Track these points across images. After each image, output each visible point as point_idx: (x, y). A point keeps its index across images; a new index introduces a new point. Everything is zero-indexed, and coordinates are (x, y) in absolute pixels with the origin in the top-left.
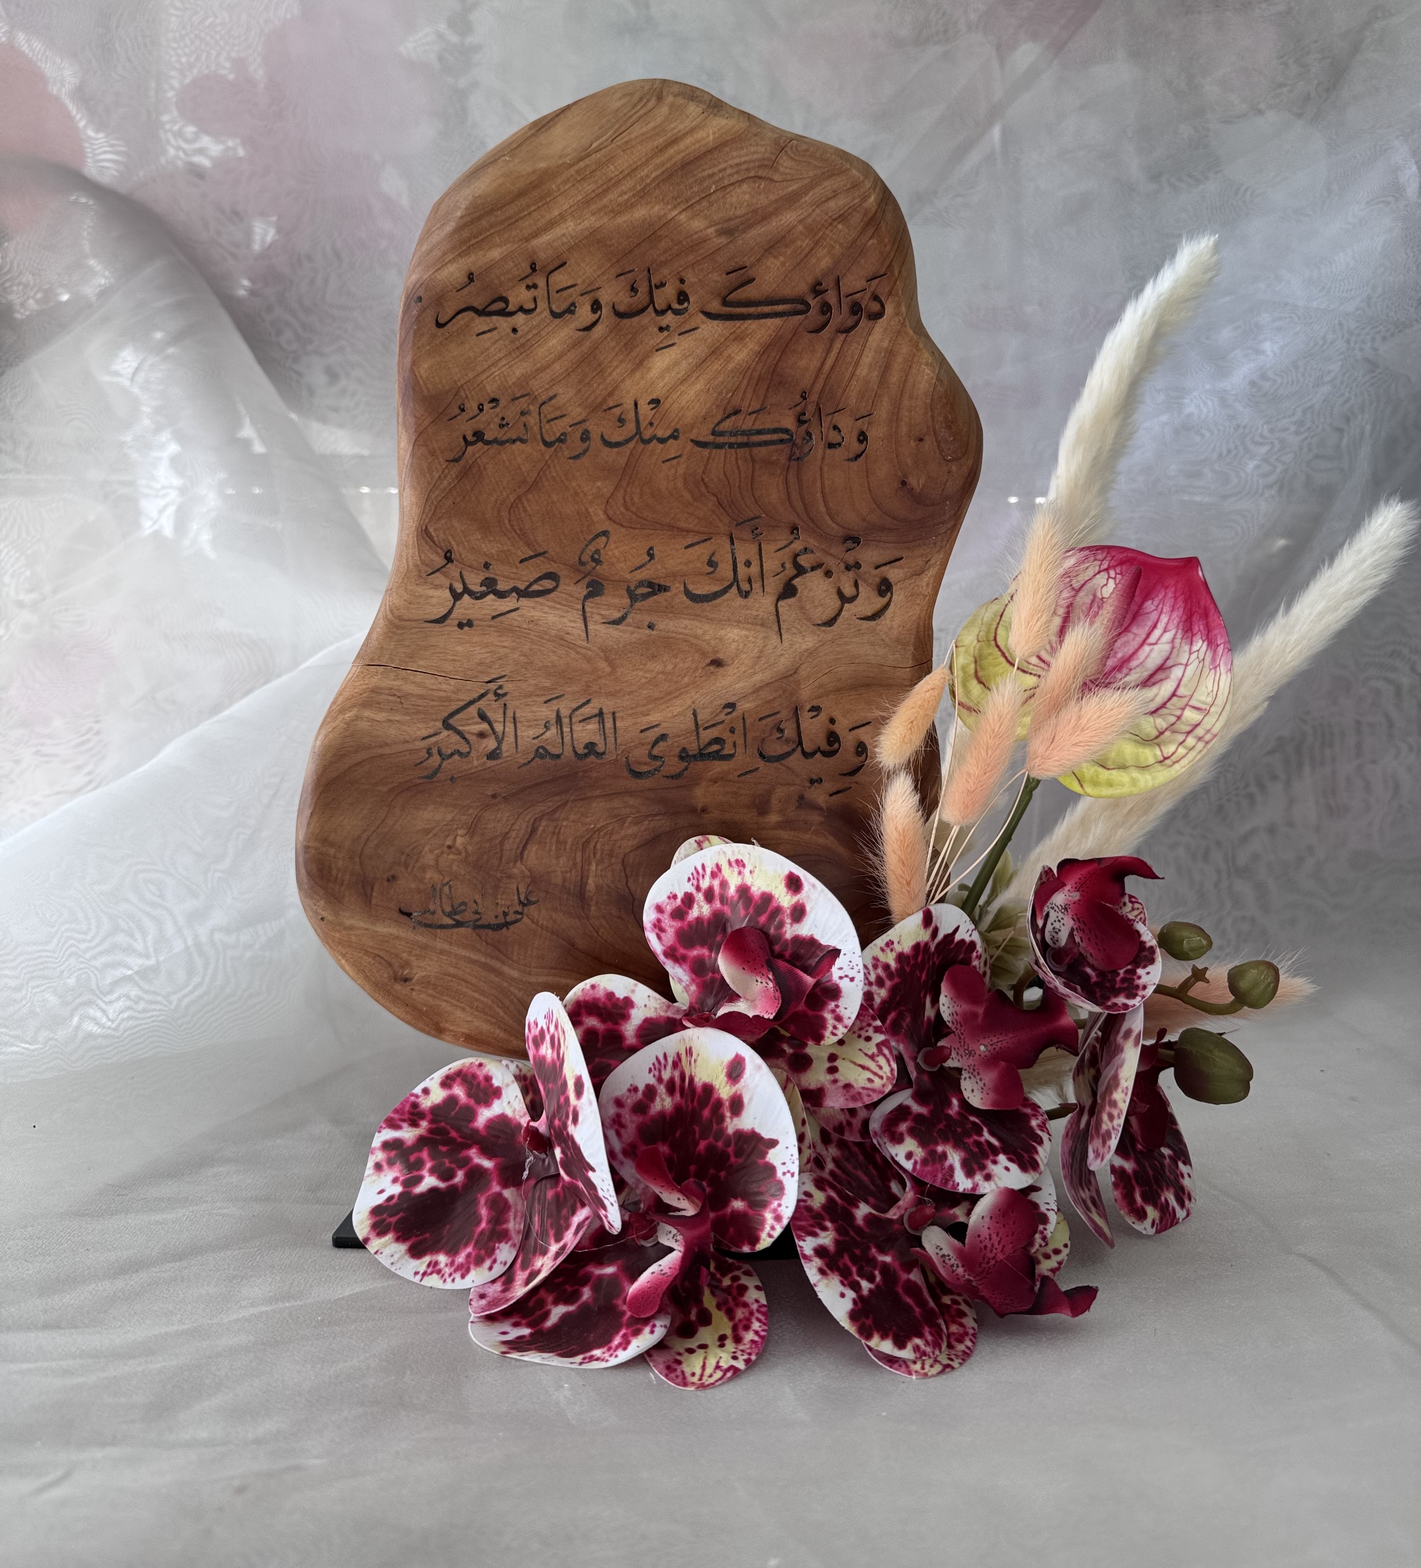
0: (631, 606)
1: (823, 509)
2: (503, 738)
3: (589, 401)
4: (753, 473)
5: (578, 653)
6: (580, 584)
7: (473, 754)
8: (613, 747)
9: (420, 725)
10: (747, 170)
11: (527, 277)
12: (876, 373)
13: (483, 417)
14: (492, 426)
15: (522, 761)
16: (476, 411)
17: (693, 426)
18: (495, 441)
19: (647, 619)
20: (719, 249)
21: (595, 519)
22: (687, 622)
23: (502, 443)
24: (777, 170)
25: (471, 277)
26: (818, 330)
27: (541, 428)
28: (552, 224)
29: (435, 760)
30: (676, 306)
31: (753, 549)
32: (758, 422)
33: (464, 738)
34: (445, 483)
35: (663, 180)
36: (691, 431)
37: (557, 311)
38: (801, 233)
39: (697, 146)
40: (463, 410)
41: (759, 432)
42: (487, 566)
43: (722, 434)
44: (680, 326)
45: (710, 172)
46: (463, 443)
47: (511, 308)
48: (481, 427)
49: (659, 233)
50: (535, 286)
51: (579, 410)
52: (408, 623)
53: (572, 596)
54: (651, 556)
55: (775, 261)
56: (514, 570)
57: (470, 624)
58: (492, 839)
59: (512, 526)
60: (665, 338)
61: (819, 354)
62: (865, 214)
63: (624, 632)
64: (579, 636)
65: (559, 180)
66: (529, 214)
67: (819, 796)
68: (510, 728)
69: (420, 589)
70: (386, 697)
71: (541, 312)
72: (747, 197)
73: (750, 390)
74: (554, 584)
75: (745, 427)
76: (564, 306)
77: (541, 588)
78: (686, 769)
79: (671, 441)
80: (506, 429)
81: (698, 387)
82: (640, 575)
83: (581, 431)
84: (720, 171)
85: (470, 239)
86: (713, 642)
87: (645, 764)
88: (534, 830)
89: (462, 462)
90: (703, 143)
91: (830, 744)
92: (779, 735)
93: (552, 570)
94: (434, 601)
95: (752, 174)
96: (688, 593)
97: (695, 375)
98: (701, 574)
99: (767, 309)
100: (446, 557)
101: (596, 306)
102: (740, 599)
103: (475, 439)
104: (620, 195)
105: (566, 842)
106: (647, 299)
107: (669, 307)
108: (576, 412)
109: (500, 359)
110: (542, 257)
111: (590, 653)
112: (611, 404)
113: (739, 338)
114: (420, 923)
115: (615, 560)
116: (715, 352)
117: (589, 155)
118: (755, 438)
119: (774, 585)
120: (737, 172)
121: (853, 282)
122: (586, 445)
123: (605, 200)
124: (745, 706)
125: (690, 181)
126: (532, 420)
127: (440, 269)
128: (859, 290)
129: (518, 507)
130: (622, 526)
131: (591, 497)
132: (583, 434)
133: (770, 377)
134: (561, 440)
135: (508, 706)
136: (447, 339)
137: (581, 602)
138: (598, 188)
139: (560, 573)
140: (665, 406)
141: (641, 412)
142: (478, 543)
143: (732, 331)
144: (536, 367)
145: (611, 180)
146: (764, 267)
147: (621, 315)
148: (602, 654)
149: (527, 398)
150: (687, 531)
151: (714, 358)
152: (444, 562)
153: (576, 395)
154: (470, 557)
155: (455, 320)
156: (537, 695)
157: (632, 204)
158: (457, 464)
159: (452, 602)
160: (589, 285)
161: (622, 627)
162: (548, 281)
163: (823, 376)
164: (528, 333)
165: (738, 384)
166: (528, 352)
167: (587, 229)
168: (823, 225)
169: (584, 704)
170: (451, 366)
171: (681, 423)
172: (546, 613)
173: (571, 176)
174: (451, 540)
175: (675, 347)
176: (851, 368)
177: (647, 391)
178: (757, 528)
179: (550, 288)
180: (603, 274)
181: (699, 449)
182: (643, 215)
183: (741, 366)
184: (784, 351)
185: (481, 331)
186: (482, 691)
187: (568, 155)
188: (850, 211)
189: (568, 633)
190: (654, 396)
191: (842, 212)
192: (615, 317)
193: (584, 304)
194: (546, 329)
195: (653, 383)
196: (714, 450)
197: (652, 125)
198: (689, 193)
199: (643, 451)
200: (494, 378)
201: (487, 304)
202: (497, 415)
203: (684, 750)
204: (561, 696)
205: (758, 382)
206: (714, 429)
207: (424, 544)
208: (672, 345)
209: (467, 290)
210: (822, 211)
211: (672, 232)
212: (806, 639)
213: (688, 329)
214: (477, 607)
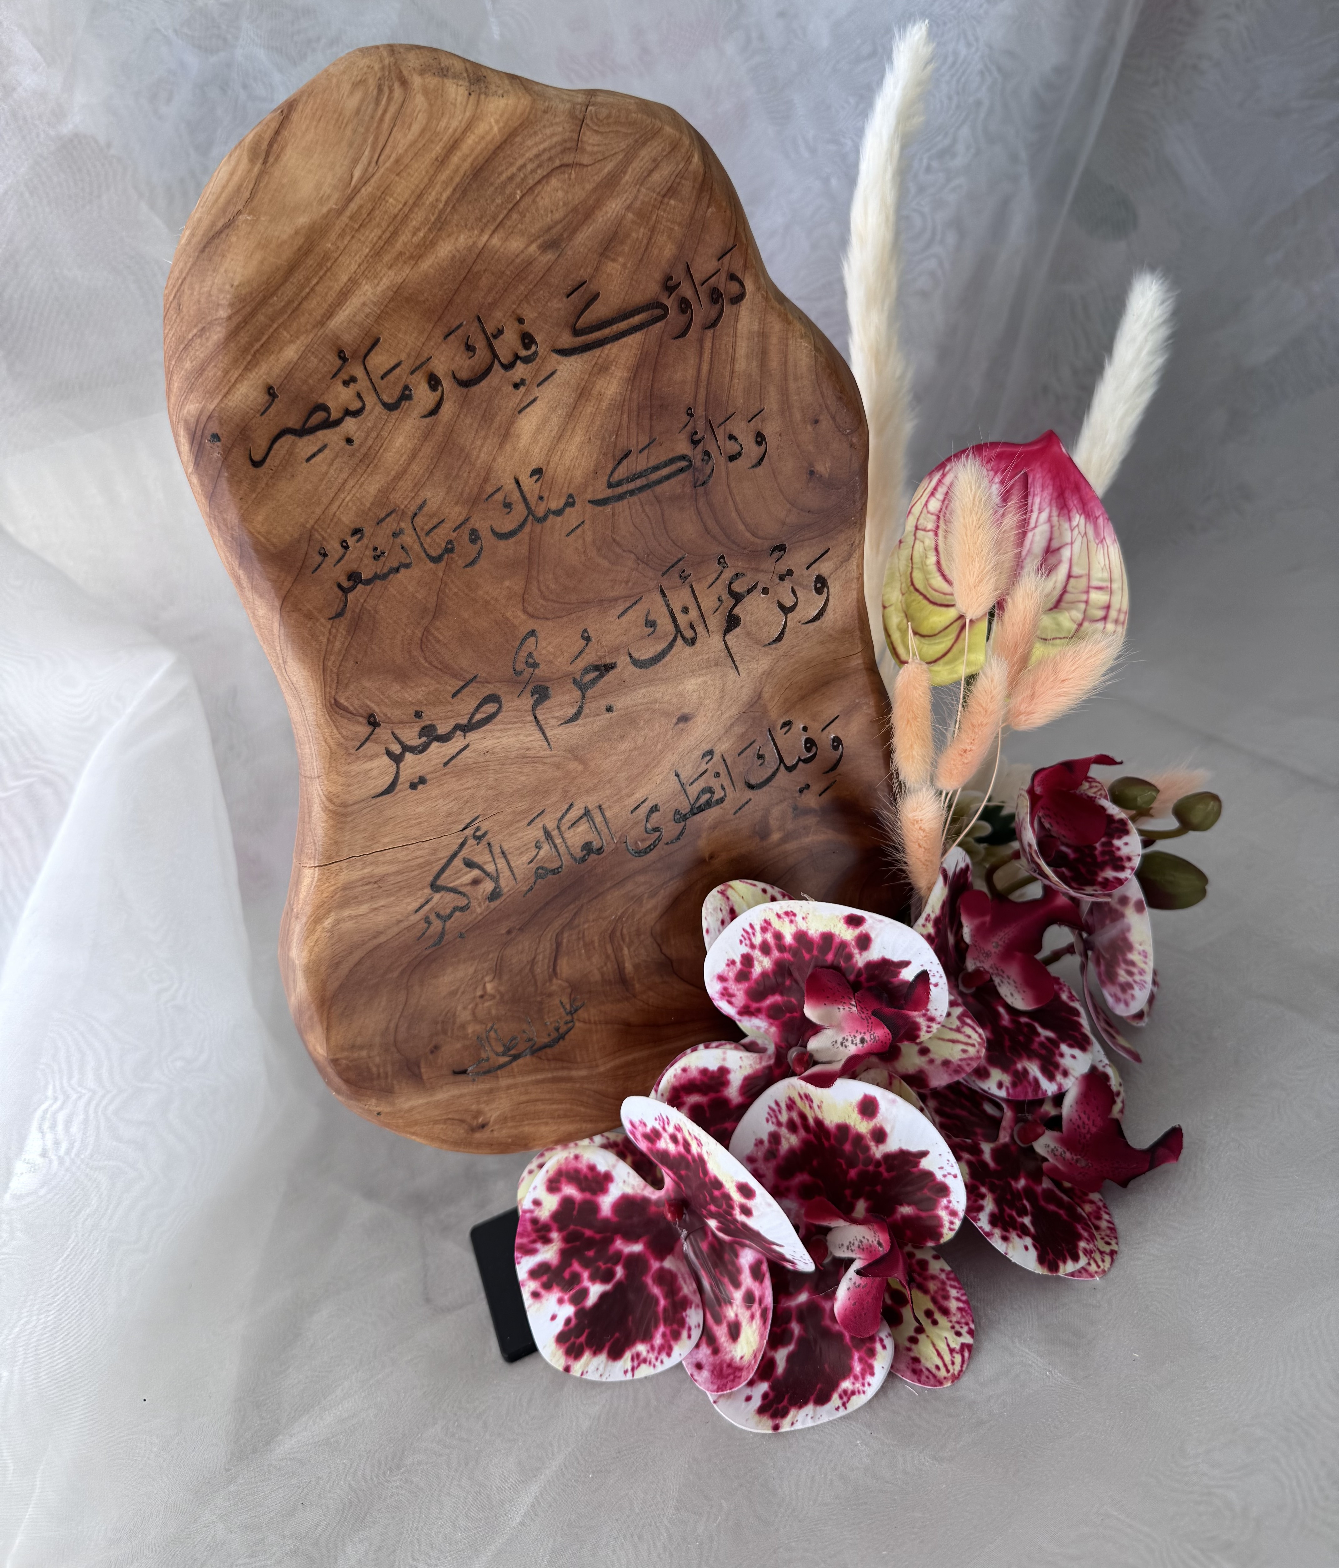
0: (584, 697)
1: (742, 527)
2: (498, 876)
3: (465, 496)
4: (663, 515)
5: (545, 764)
6: (524, 694)
7: (474, 903)
8: (609, 838)
9: (408, 900)
10: (550, 159)
11: (339, 370)
12: (754, 364)
13: (352, 555)
14: (366, 561)
15: (525, 889)
16: (341, 551)
17: (586, 486)
18: (376, 577)
19: (603, 703)
20: (549, 269)
21: (516, 622)
22: (643, 691)
23: (384, 577)
24: (583, 151)
25: (271, 392)
26: (683, 334)
27: (422, 544)
28: (344, 295)
29: (437, 925)
30: (523, 353)
31: (686, 593)
32: (652, 458)
33: (460, 893)
34: (338, 644)
35: (458, 200)
36: (585, 491)
37: (390, 401)
38: (633, 222)
39: (483, 144)
40: (325, 555)
41: (656, 468)
42: (418, 715)
43: (619, 484)
44: (535, 376)
45: (508, 173)
46: (340, 593)
47: (335, 415)
48: (354, 566)
49: (476, 269)
50: (353, 379)
51: (458, 509)
52: (358, 806)
53: (519, 711)
54: (588, 639)
55: (615, 265)
56: (450, 708)
57: (422, 780)
58: (521, 971)
59: (430, 663)
60: (524, 395)
61: (692, 361)
62: (695, 179)
63: (584, 725)
64: (540, 746)
65: (333, 236)
66: (312, 289)
67: (811, 800)
68: (501, 863)
69: (357, 767)
70: (360, 888)
71: (373, 409)
72: (560, 194)
73: (633, 425)
74: (496, 705)
75: (639, 469)
76: (397, 393)
77: (484, 716)
78: (684, 828)
79: (568, 510)
80: (382, 559)
81: (577, 439)
82: (581, 663)
83: (467, 532)
84: (520, 169)
85: (251, 344)
86: (674, 700)
87: (643, 840)
88: (559, 945)
89: (348, 614)
90: (489, 138)
91: (808, 749)
92: (761, 761)
93: (489, 692)
94: (375, 773)
95: (557, 163)
96: (635, 662)
97: (570, 426)
98: (643, 638)
99: (623, 325)
100: (370, 723)
101: (434, 382)
102: (688, 648)
103: (351, 583)
104: (414, 234)
105: (593, 942)
106: (489, 355)
107: (517, 357)
108: (456, 513)
109: (346, 481)
110: (348, 338)
111: (557, 759)
112: (490, 490)
113: (602, 369)
114: (478, 1074)
115: (551, 657)
116: (583, 393)
117: (356, 191)
118: (655, 476)
119: (716, 622)
120: (540, 166)
121: (704, 266)
122: (477, 547)
123: (399, 246)
124: (721, 748)
125: (489, 193)
126: (409, 539)
127: (228, 393)
128: (713, 272)
129: (428, 640)
130: (547, 619)
131: (503, 601)
132: (471, 534)
133: (649, 403)
134: (449, 549)
135: (492, 843)
136: (271, 478)
137: (531, 713)
138: (384, 232)
139: (499, 693)
140: (549, 473)
141: (525, 488)
142: (399, 694)
143: (593, 363)
144: (391, 477)
145: (396, 216)
146: (605, 276)
147: (465, 384)
148: (569, 755)
149: (393, 515)
150: (616, 599)
151: (583, 402)
152: (370, 728)
153: (448, 493)
154: (396, 713)
155: (272, 452)
156: (518, 821)
157: (431, 241)
158: (342, 619)
159: (395, 766)
160: (416, 358)
161: (580, 721)
162: (366, 369)
163: (703, 384)
164: (366, 439)
165: (618, 423)
166: (376, 461)
167: (388, 288)
168: (654, 206)
169: (568, 810)
170: (290, 508)
171: (573, 486)
172: (499, 738)
173: (346, 225)
174: (369, 703)
175: (538, 402)
176: (729, 366)
177: (524, 463)
178: (684, 571)
179: (372, 376)
180: (428, 338)
181: (601, 508)
182: (450, 252)
183: (616, 401)
184: (655, 370)
185: (309, 454)
186: (461, 841)
187: (329, 197)
188: (678, 180)
189: (528, 749)
190: (534, 466)
191: (669, 184)
192: (459, 388)
193: (419, 383)
194: (386, 428)
195: (527, 452)
196: (616, 504)
197: (416, 128)
198: (493, 208)
199: (542, 531)
200: (347, 505)
201: (304, 419)
202: (367, 547)
203: (677, 812)
204: (542, 812)
205: (639, 413)
206: (609, 481)
207: (339, 718)
208: (535, 400)
209: (272, 410)
210: (648, 189)
211: (489, 263)
212: (760, 662)
213: (546, 376)
214: (423, 760)
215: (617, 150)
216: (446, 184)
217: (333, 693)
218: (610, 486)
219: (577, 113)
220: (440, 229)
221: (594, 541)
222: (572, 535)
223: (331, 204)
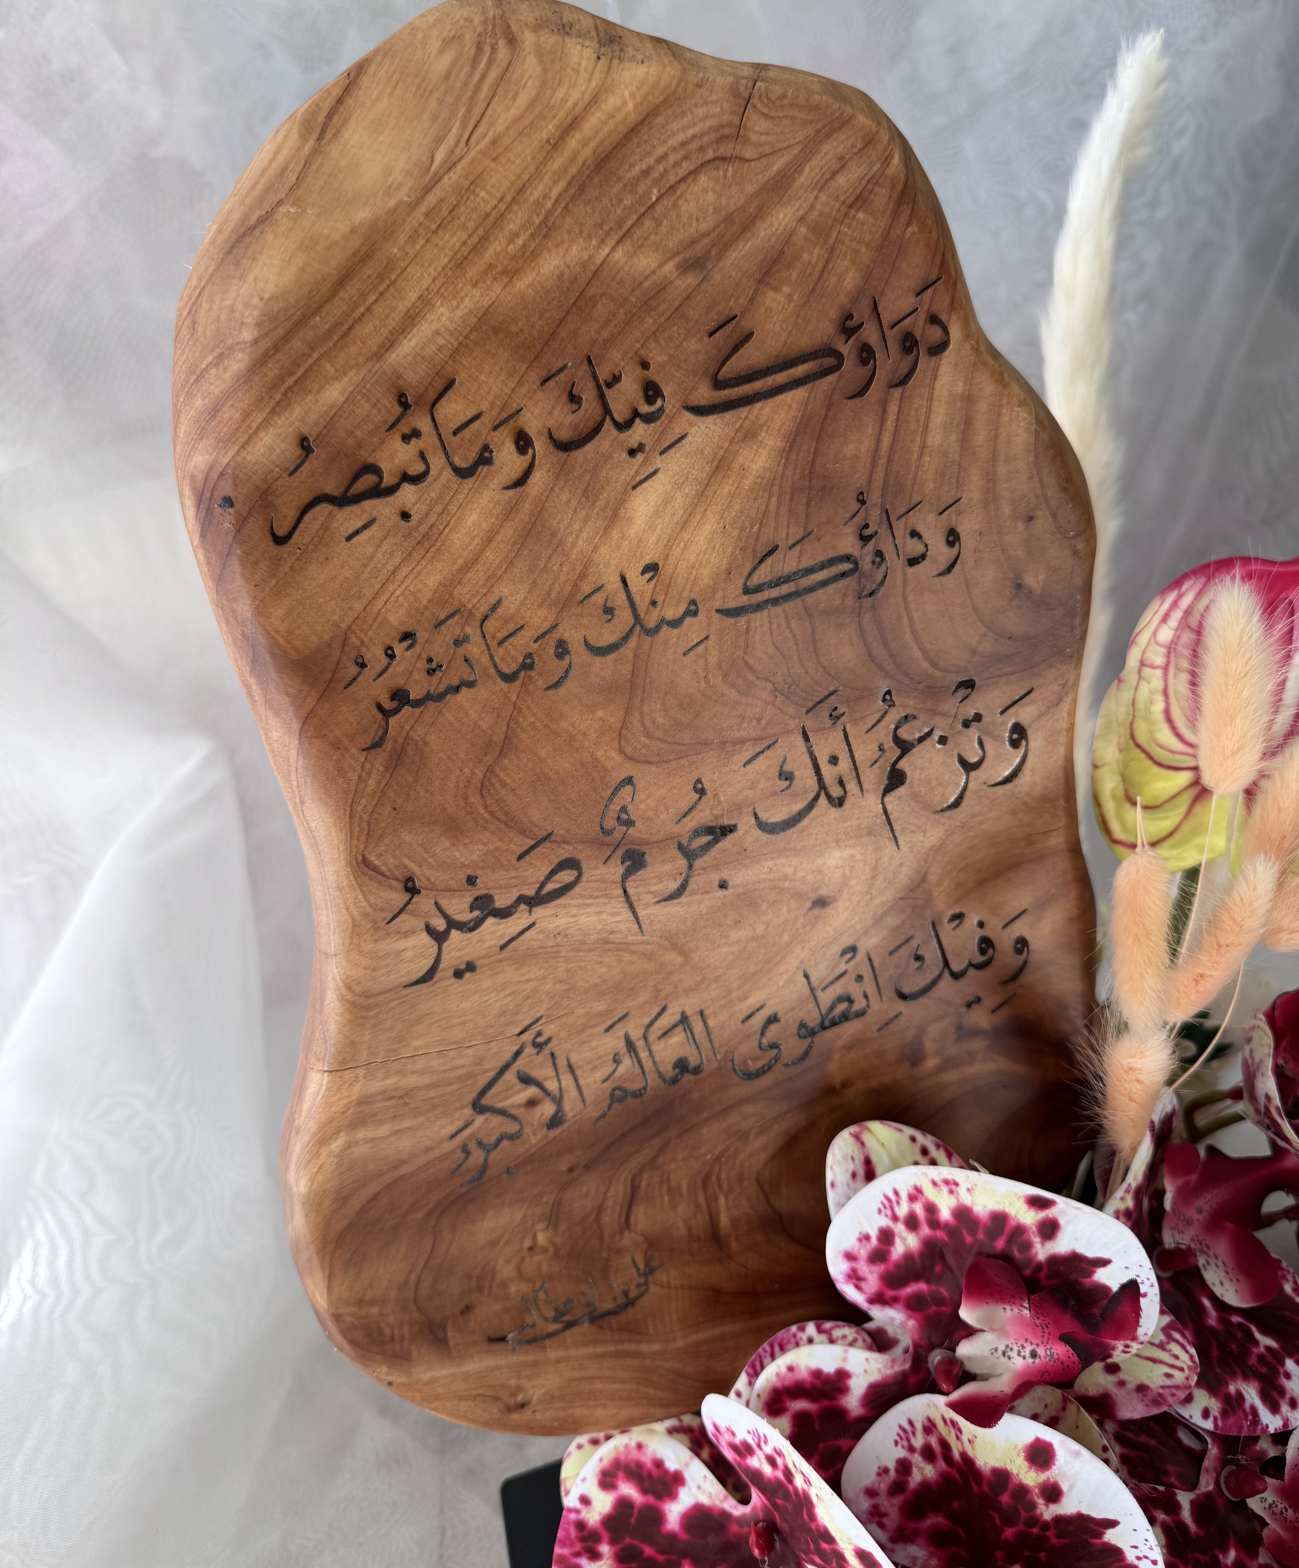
0: (690, 867)
1: (917, 654)
2: (561, 1096)
3: (553, 595)
4: (813, 633)
5: (633, 952)
6: (612, 860)
7: (527, 1130)
8: (711, 1054)
9: (443, 1122)
10: (701, 149)
11: (398, 420)
12: (954, 437)
13: (398, 667)
14: (416, 676)
15: (595, 1114)
16: (385, 660)
18: (429, 697)
19: (716, 877)
20: (688, 297)
21: (608, 765)
22: (770, 863)
23: (439, 697)
24: (747, 140)
25: (305, 444)
26: (861, 392)
27: (492, 657)
28: (411, 319)
29: (477, 1156)
30: (645, 409)
31: (836, 738)
32: (805, 557)
33: (509, 1116)
34: (372, 783)
35: (573, 198)
36: (713, 597)
37: (464, 465)
38: (806, 239)
39: (611, 125)
40: (363, 665)
41: (810, 571)
42: (471, 881)
43: (759, 589)
44: (658, 440)
45: (643, 166)
46: (380, 716)
47: (388, 480)
48: (400, 682)
49: (590, 292)
50: (416, 434)
51: (542, 613)
52: (381, 998)
53: (604, 881)
54: (702, 792)
55: (777, 296)
56: (513, 874)
57: (471, 967)
58: (583, 1219)
59: (491, 814)
60: (641, 466)
61: (870, 430)
62: (893, 187)
63: (689, 904)
64: (629, 930)
65: (401, 238)
66: (369, 309)
67: (981, 1018)
68: (567, 1080)
69: (384, 946)
70: (381, 1104)
71: (440, 474)
72: (711, 197)
73: (783, 511)
74: (575, 873)
75: (787, 570)
76: (473, 455)
77: (558, 886)
78: (811, 1046)
79: (688, 620)
80: (439, 674)
81: (708, 527)
82: (691, 823)
83: (553, 644)
84: (658, 161)
86: (810, 878)
87: (755, 1059)
88: (635, 1189)
89: (388, 745)
90: (620, 116)
91: (983, 952)
92: (918, 964)
93: (566, 856)
94: (408, 955)
95: (710, 155)
96: (762, 826)
97: (699, 510)
98: (774, 794)
99: (780, 378)
100: (407, 889)
101: (523, 442)
102: (833, 809)
103: (395, 704)
105: (679, 1187)
106: (599, 410)
107: (636, 414)
108: (539, 618)
109: (397, 568)
110: (412, 378)
111: (649, 947)
112: (586, 589)
113: (749, 435)
115: (651, 813)
116: (719, 467)
117: (437, 179)
118: (806, 582)
119: (874, 778)
120: (686, 158)
121: (896, 302)
122: (565, 663)
123: (488, 256)
124: (867, 944)
125: (615, 190)
126: (475, 649)
127: (246, 443)
128: (907, 312)
129: (491, 784)
130: (650, 763)
131: (593, 737)
132: (557, 647)
133: (807, 483)
134: (527, 665)
135: (556, 1054)
136: (298, 559)
137: (619, 885)
138: (470, 236)
139: (580, 856)
140: (666, 571)
141: (633, 589)
142: (448, 853)
143: (737, 426)
144: (457, 567)
145: (487, 216)
146: (762, 310)
147: (565, 446)
148: (666, 943)
149: (457, 617)
150: (743, 742)
151: (720, 477)
152: (406, 897)
153: (530, 591)
154: (443, 878)
155: (302, 526)
156: (592, 1027)
157: (532, 252)
158: (380, 750)
159: (436, 947)
160: (502, 409)
161: (683, 899)
162: (433, 420)
163: (883, 461)
164: (427, 514)
165: (764, 507)
166: (438, 544)
167: (471, 312)
168: (835, 220)
169: (659, 1015)
170: (320, 600)
171: (697, 589)
172: (575, 916)
173: (420, 224)
174: (408, 863)
175: (659, 475)
176: (918, 439)
177: (634, 555)
178: (836, 708)
179: (441, 430)
180: (520, 384)
181: (731, 620)
182: (556, 267)
183: (763, 478)
184: (819, 439)
185: (350, 531)
186: (515, 1048)
187: (400, 186)
188: (870, 187)
189: (612, 932)
190: (648, 560)
191: (858, 191)
192: (556, 452)
193: (503, 443)
194: (455, 501)
195: (640, 541)
196: (753, 616)
197: (523, 99)
198: (619, 211)
199: (651, 646)
200: (396, 601)
201: (346, 484)
202: (419, 657)
203: (802, 1025)
204: (625, 1016)
205: (792, 495)
206: (745, 584)
207: (367, 881)
208: (655, 472)
209: (305, 469)
210: (829, 196)
211: (608, 286)
212: (929, 834)
213: (672, 440)
214: (474, 941)
215: (792, 142)
216: (558, 176)
217: (362, 847)
218: (747, 591)
219: (742, 89)
220: (545, 237)
221: (719, 664)
222: (691, 653)
223: (402, 195)
